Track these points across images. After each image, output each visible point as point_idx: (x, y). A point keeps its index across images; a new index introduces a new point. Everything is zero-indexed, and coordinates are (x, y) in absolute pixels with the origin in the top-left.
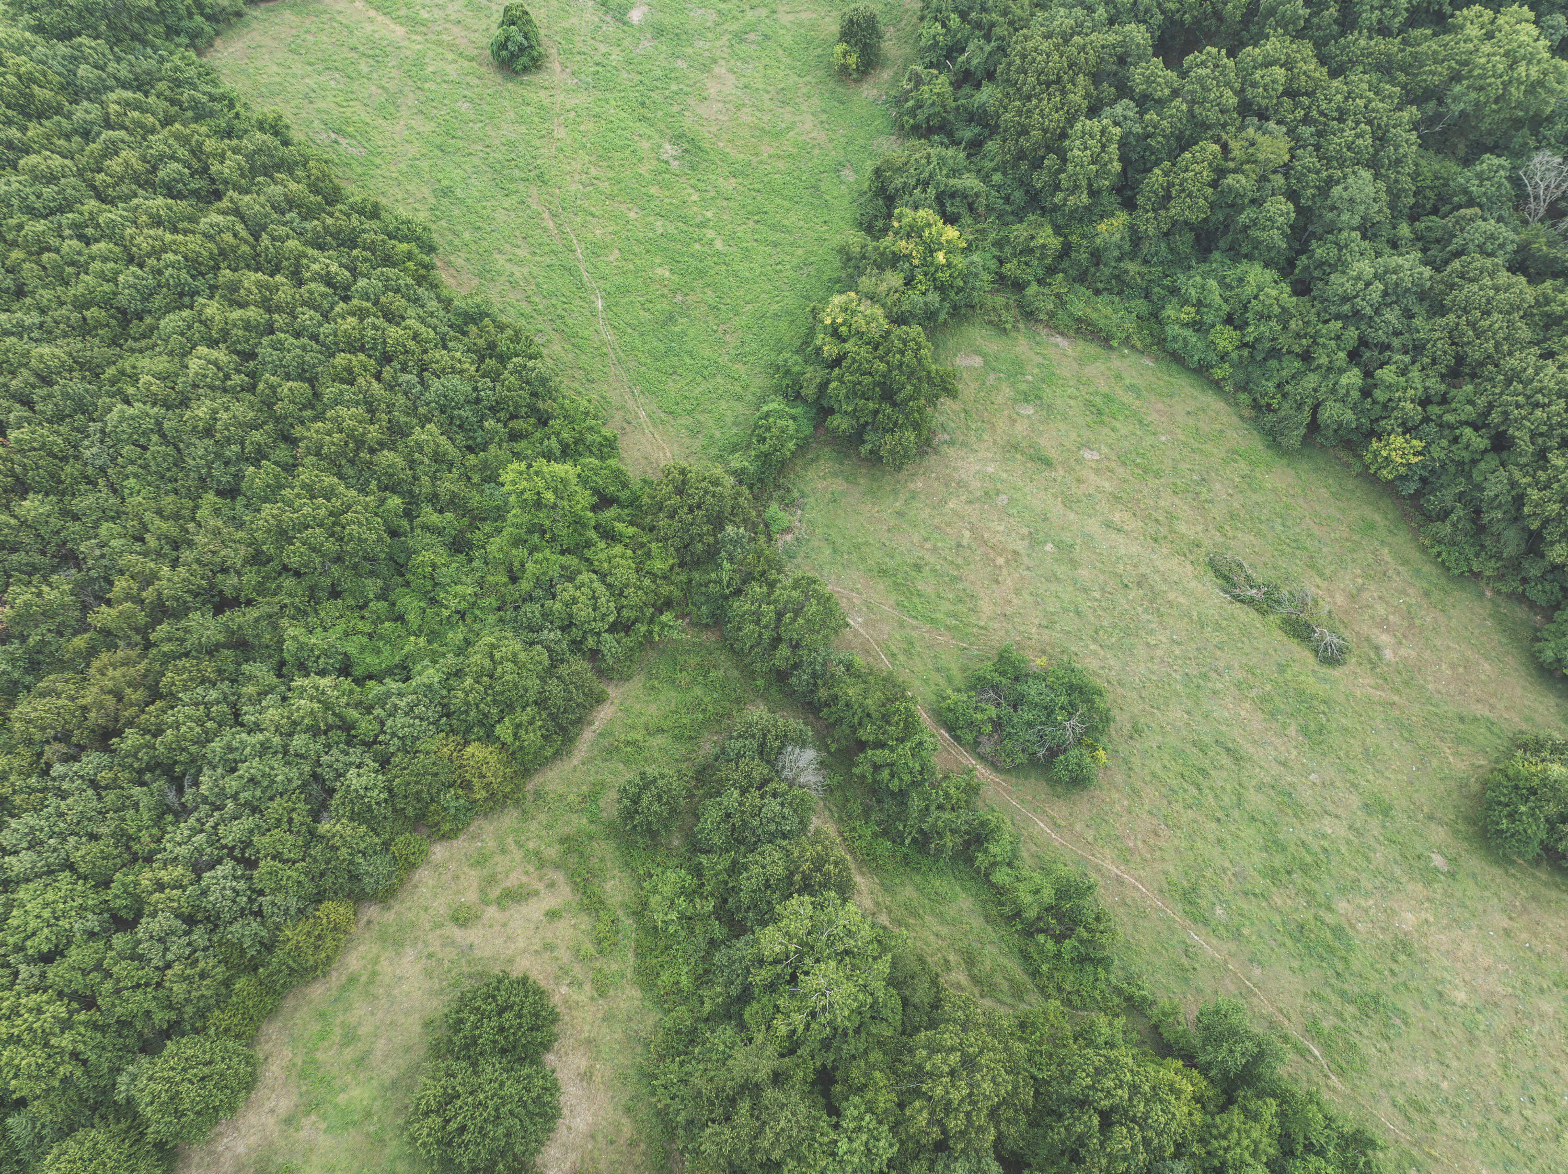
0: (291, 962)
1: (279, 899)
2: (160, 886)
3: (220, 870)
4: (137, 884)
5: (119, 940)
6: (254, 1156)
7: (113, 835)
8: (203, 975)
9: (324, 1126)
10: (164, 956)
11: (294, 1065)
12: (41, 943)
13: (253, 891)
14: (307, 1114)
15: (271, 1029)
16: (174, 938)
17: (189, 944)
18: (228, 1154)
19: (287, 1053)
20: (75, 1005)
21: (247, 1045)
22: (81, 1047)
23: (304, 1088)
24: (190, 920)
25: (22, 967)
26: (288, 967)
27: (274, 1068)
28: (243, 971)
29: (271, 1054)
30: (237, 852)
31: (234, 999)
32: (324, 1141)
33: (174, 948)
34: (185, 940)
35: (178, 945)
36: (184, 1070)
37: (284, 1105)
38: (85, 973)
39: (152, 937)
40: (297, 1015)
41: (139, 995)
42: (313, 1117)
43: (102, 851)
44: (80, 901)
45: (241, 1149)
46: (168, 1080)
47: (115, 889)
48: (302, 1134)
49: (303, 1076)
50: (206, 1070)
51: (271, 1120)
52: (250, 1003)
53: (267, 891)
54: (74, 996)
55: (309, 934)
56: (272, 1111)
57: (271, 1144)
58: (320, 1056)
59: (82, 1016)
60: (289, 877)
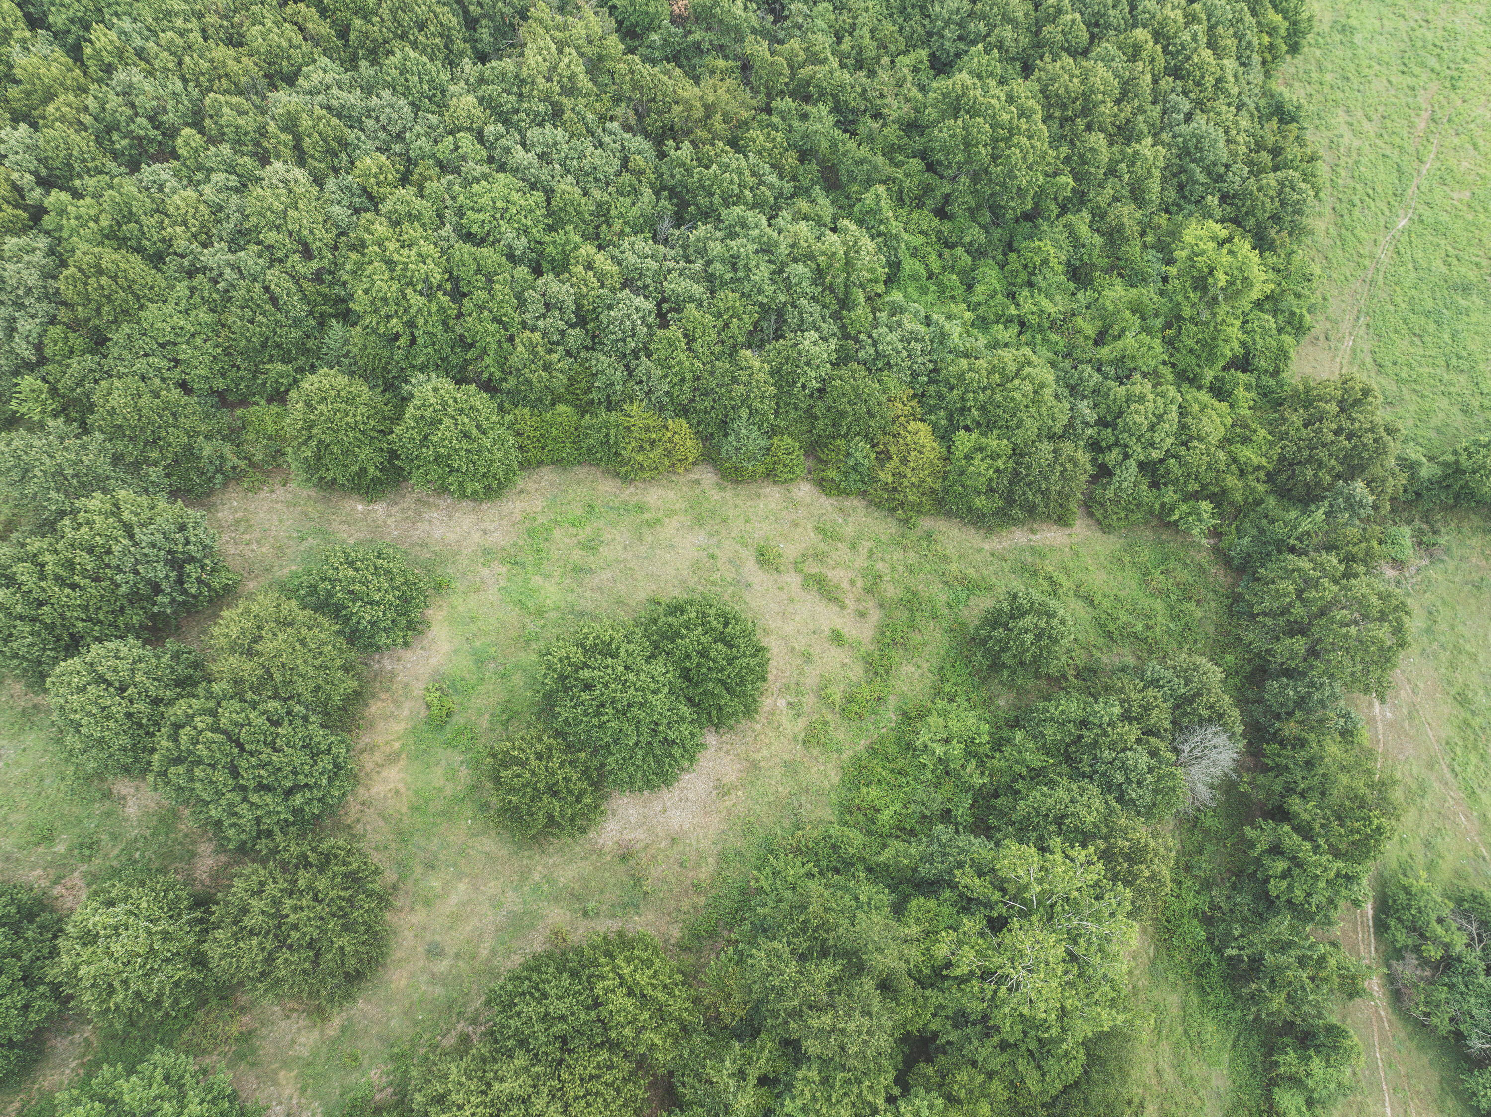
0: (613, 432)
1: (656, 372)
2: (589, 266)
3: (639, 300)
4: (576, 247)
5: (522, 272)
6: (439, 548)
7: (599, 206)
8: (546, 367)
9: (504, 584)
10: (538, 318)
11: (534, 519)
12: (475, 221)
13: (645, 348)
14: (504, 562)
15: (547, 475)
16: (557, 313)
17: (562, 333)
18: (426, 526)
19: (540, 504)
20: (448, 287)
21: (521, 464)
22: (421, 322)
23: (522, 542)
24: (582, 321)
25: (448, 227)
26: (608, 435)
27: (519, 505)
28: (575, 406)
29: (528, 493)
30: (665, 307)
31: (548, 415)
32: (492, 595)
33: (549, 320)
34: (562, 326)
35: (553, 321)
36: (461, 411)
37: (497, 539)
38: (478, 271)
39: (544, 295)
40: (575, 487)
41: (492, 327)
42: (504, 570)
43: (579, 205)
44: (529, 223)
45: (437, 533)
46: (444, 402)
47: (558, 237)
48: (485, 571)
49: (531, 534)
50: (474, 431)
51: (477, 537)
52: (555, 433)
53: (655, 356)
54: (454, 279)
55: (648, 430)
56: (485, 532)
57: (459, 553)
58: (557, 533)
59: (445, 300)
60: (680, 363)
